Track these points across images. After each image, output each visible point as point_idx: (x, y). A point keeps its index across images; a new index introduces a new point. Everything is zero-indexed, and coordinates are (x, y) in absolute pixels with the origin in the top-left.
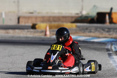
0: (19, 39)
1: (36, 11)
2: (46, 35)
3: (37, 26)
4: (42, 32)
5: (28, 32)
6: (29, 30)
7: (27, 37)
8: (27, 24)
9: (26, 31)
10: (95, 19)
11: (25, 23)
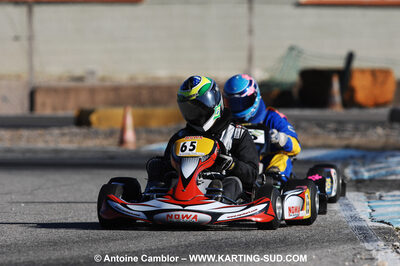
0: (28, 155)
1: (92, 73)
2: (122, 141)
3: (94, 118)
4: (110, 134)
5: (63, 135)
6: (66, 130)
7: (56, 151)
8: (61, 113)
9: (56, 131)
10: (295, 92)
11: (54, 109)
